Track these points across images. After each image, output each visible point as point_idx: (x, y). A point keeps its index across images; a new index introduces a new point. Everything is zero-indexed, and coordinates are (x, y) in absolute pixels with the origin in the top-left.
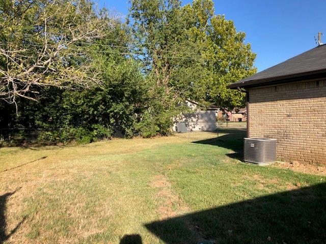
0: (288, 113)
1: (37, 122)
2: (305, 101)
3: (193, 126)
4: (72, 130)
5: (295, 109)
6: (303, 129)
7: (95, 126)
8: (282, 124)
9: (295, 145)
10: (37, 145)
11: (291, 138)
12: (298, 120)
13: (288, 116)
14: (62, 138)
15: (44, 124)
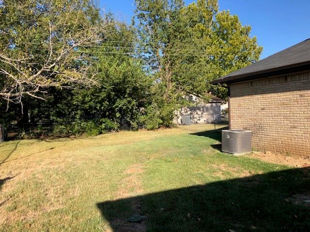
0: (262, 107)
1: (52, 118)
2: (275, 95)
3: (198, 118)
4: (83, 124)
5: (268, 102)
6: (275, 122)
7: (104, 120)
8: (257, 117)
9: (269, 137)
10: (52, 137)
11: (265, 130)
12: (270, 113)
13: (263, 109)
14: (74, 131)
15: (58, 119)
